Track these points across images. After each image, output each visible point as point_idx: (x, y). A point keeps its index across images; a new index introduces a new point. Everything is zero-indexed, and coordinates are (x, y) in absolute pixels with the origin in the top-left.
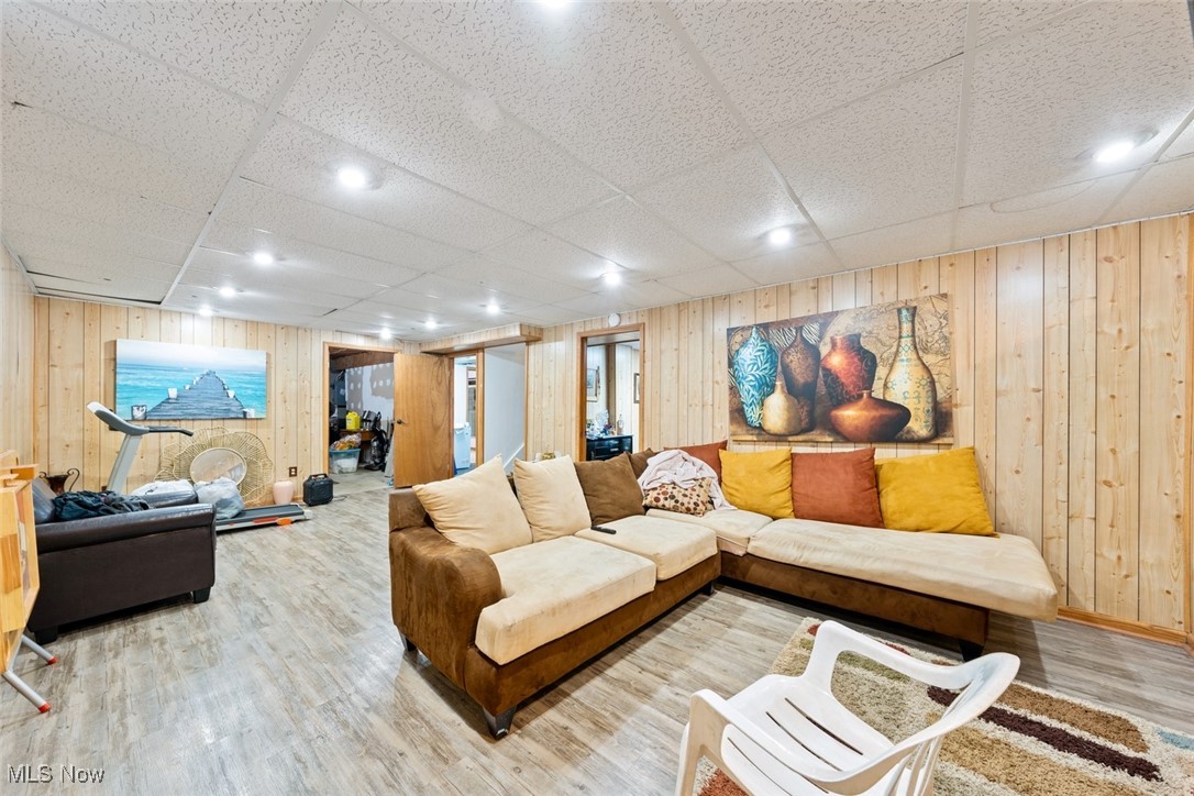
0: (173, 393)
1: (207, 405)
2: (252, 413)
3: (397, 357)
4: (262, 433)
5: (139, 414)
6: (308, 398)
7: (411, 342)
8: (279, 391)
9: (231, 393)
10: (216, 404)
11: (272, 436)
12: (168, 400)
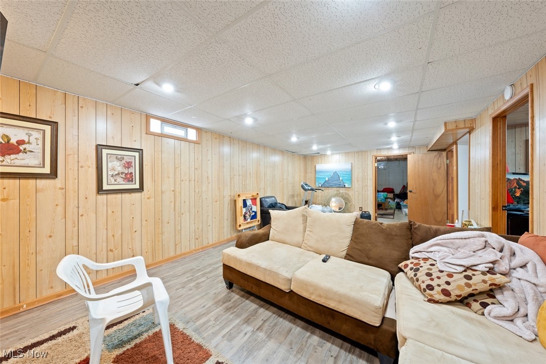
0: (327, 179)
1: (335, 183)
2: (347, 185)
3: (409, 157)
4: (350, 193)
5: (320, 185)
6: (366, 180)
7: (420, 147)
8: (356, 177)
9: (341, 179)
10: (337, 182)
11: (354, 194)
12: (326, 181)
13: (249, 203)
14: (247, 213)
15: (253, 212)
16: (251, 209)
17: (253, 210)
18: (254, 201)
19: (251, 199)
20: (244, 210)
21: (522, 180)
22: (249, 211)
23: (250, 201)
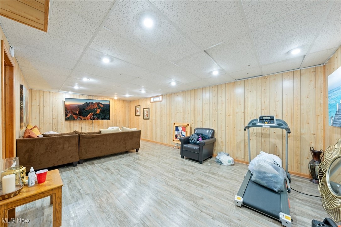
13: (180, 129)
14: (178, 135)
15: (183, 135)
16: (181, 133)
17: (182, 134)
18: (184, 128)
19: (182, 127)
20: (176, 133)
22: (180, 134)
23: (181, 128)
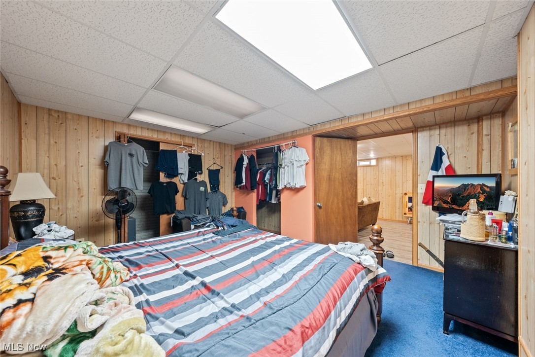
21: (485, 186)
